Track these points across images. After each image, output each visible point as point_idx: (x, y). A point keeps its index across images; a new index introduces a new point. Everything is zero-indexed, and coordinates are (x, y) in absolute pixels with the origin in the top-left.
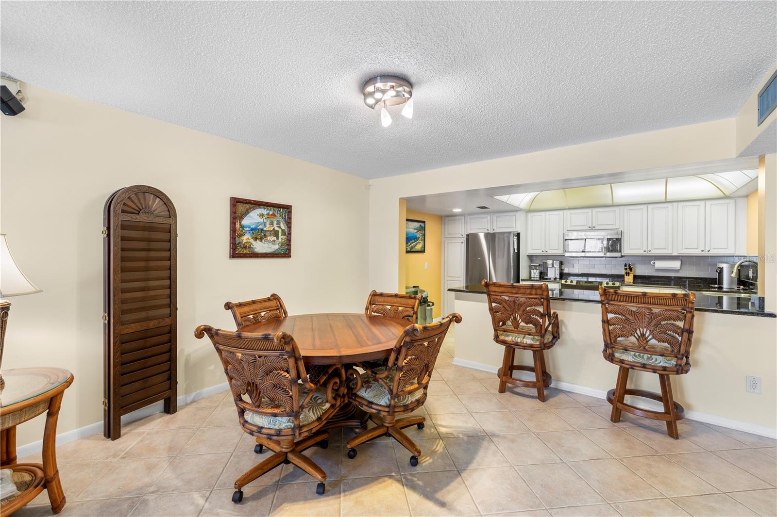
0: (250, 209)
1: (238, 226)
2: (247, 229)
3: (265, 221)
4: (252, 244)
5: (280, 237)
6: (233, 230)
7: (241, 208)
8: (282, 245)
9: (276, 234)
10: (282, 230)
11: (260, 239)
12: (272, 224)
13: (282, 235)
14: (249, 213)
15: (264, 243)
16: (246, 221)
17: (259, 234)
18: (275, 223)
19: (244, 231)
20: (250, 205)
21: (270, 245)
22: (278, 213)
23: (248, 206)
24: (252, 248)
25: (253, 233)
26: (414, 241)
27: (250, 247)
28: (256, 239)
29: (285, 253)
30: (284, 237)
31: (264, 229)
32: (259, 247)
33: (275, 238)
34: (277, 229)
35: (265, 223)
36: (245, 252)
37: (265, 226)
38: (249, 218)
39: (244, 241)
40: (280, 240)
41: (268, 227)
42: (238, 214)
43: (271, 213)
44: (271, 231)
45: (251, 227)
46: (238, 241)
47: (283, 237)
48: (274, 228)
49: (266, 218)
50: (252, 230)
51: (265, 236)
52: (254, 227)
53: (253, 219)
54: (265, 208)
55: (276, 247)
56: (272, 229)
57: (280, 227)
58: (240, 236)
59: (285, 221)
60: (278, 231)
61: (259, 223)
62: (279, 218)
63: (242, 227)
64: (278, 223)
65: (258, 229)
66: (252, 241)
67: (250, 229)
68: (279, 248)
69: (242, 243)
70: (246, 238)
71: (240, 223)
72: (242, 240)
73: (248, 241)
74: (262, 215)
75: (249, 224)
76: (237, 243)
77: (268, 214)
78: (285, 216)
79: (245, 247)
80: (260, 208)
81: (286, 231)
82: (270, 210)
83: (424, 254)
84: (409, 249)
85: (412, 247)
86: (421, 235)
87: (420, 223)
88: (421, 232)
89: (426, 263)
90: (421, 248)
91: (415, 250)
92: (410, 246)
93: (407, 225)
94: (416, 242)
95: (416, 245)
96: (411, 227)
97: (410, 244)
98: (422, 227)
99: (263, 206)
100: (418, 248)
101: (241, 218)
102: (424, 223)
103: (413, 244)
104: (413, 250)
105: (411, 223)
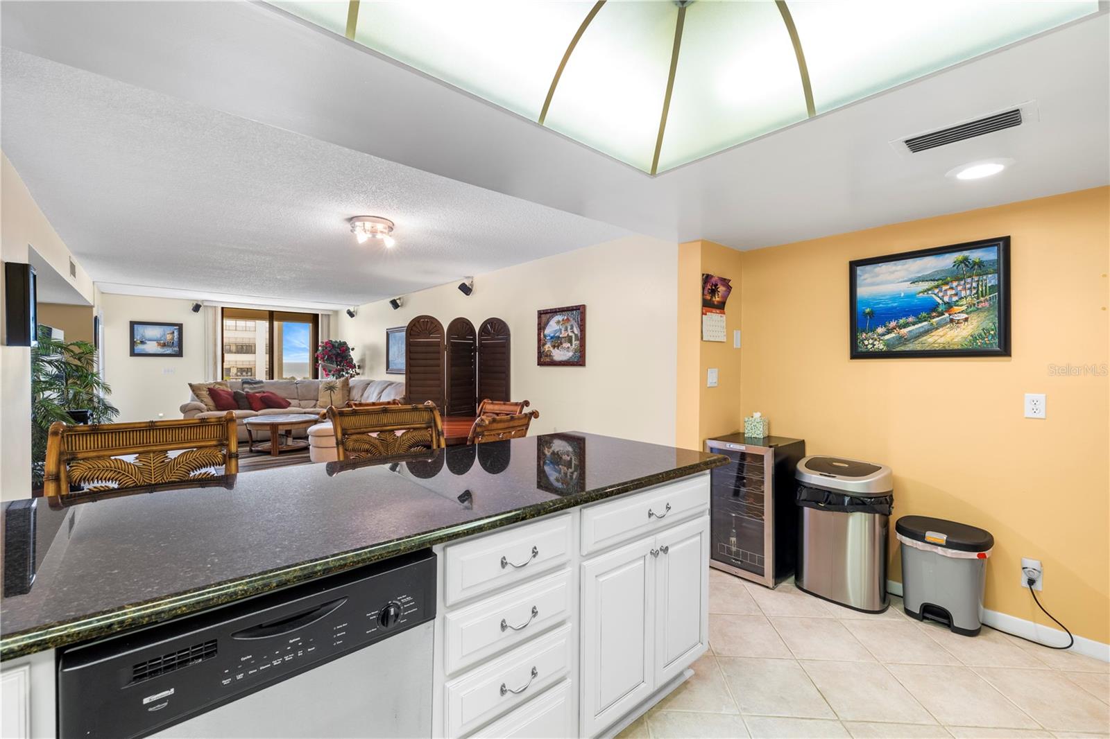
0: (550, 318)
1: (542, 336)
2: (548, 338)
3: (561, 328)
4: (551, 352)
5: (574, 342)
6: (539, 340)
7: (544, 318)
8: (576, 351)
9: (569, 340)
10: (575, 334)
11: (557, 346)
12: (566, 330)
14: (549, 322)
15: (561, 351)
16: (547, 331)
17: (557, 342)
18: (569, 328)
19: (546, 340)
20: (550, 314)
21: (566, 352)
22: (571, 317)
23: (548, 316)
24: (552, 356)
25: (553, 341)
27: (550, 356)
28: (554, 347)
29: (579, 360)
30: (578, 342)
31: (561, 336)
32: (558, 355)
33: (569, 345)
34: (571, 334)
35: (561, 331)
36: (547, 360)
37: (561, 333)
38: (549, 327)
39: (547, 350)
40: (574, 346)
41: (564, 334)
42: (542, 325)
43: (566, 318)
44: (566, 337)
46: (542, 350)
47: (576, 342)
48: (568, 334)
49: (561, 325)
50: (552, 338)
51: (561, 343)
52: (552, 335)
53: (553, 327)
54: (561, 314)
55: (571, 354)
56: (566, 335)
57: (573, 332)
58: (544, 344)
59: (578, 324)
60: (571, 337)
61: (556, 330)
62: (573, 322)
63: (545, 336)
64: (572, 328)
65: (556, 337)
66: (551, 349)
67: (550, 338)
68: (573, 356)
69: (545, 351)
70: (548, 347)
71: (544, 332)
72: (545, 349)
73: (549, 349)
74: (558, 322)
75: (550, 333)
77: (563, 320)
78: (578, 318)
79: (547, 356)
80: (557, 315)
81: (579, 335)
82: (565, 315)
83: (1010, 361)
84: (880, 346)
85: (902, 340)
86: (974, 291)
87: (966, 253)
88: (972, 282)
89: (1026, 394)
90: (975, 339)
91: (919, 348)
92: (887, 337)
93: (866, 276)
94: (925, 321)
95: (927, 332)
96: (892, 277)
97: (889, 332)
98: (980, 264)
99: (559, 312)
100: (949, 340)
101: (544, 328)
102: (1004, 244)
103: (904, 331)
104: (908, 349)
105: (895, 264)
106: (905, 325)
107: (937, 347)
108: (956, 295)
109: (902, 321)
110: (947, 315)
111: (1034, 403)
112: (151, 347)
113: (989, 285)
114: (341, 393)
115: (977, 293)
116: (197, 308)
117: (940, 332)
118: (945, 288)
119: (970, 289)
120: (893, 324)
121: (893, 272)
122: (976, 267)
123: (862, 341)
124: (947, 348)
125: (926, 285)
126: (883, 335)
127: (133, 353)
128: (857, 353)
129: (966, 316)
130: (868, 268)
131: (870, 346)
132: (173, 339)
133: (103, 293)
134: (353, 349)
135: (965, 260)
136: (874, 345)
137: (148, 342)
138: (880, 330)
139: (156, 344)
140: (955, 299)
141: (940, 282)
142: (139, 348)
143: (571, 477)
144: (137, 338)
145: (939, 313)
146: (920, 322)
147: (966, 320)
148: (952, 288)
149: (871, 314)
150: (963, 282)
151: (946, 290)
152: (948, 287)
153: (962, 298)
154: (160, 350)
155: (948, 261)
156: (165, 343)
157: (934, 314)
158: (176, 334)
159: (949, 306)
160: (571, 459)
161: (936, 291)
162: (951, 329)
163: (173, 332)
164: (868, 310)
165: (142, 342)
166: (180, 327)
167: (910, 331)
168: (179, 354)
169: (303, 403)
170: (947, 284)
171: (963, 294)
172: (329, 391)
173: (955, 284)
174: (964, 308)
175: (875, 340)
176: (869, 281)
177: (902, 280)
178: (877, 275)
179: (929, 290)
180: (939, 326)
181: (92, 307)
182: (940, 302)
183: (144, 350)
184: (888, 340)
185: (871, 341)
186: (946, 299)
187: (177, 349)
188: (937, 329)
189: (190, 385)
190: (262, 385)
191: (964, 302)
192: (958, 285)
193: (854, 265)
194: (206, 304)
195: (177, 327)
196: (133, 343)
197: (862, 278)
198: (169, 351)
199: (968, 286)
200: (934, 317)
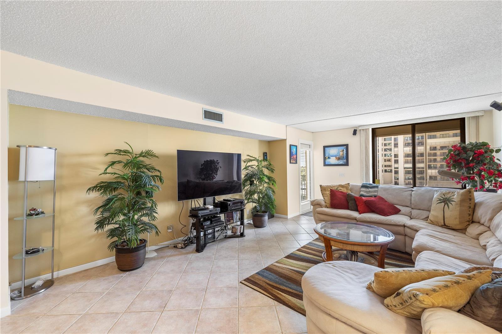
112: (333, 160)
114: (459, 208)
116: (355, 133)
127: (325, 165)
132: (343, 154)
133: (313, 132)
134: (498, 151)
137: (331, 157)
139: (335, 158)
142: (328, 161)
144: (327, 155)
154: (336, 162)
156: (339, 157)
158: (345, 151)
163: (343, 150)
165: (329, 158)
166: (347, 146)
168: (347, 164)
169: (415, 212)
172: (443, 204)
181: (285, 140)
183: (329, 162)
187: (345, 161)
189: (321, 186)
190: (376, 189)
194: (360, 128)
195: (345, 147)
196: (325, 159)
198: (341, 162)
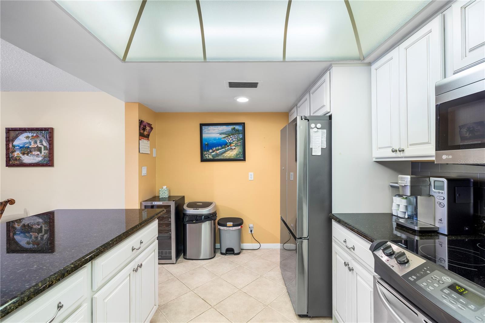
0: (19, 134)
1: (11, 146)
2: (17, 147)
3: (30, 141)
4: (21, 157)
5: (43, 151)
6: (8, 149)
7: (12, 134)
8: (45, 157)
9: (39, 149)
10: (44, 146)
11: (27, 154)
12: (36, 142)
13: (44, 150)
14: (18, 137)
15: (30, 157)
16: (16, 143)
17: (26, 150)
18: (38, 142)
19: (15, 149)
20: (19, 131)
21: (35, 157)
22: (40, 135)
23: (17, 132)
24: (21, 160)
25: (22, 150)
26: (220, 147)
27: (19, 160)
28: (24, 154)
29: (49, 162)
30: (47, 151)
31: (30, 147)
32: (26, 159)
33: (39, 153)
34: (40, 146)
35: (30, 143)
36: (16, 163)
37: (30, 145)
38: (19, 140)
39: (16, 156)
40: (43, 153)
41: (33, 145)
42: (11, 138)
43: (35, 135)
44: (35, 148)
45: (20, 146)
46: (11, 156)
47: (45, 151)
48: (37, 146)
49: (31, 139)
50: (21, 148)
51: (31, 152)
52: (22, 146)
53: (21, 140)
54: (30, 132)
55: (40, 159)
56: (36, 146)
57: (42, 145)
58: (13, 152)
59: (47, 140)
60: (41, 148)
61: (25, 142)
62: (42, 138)
63: (14, 146)
64: (41, 141)
65: (25, 147)
66: (21, 155)
67: (19, 147)
68: (42, 160)
69: (13, 157)
71: (12, 144)
72: (14, 155)
73: (18, 155)
74: (27, 137)
75: (19, 144)
76: (10, 157)
77: (32, 136)
78: (46, 136)
79: (16, 160)
80: (26, 132)
81: (48, 147)
82: (34, 133)
83: (245, 162)
84: (211, 157)
85: (217, 155)
86: (237, 139)
87: (234, 126)
88: (236, 136)
89: (249, 173)
90: (237, 155)
91: (222, 158)
92: (213, 154)
93: (206, 130)
94: (224, 148)
95: (224, 152)
96: (214, 132)
97: (213, 152)
98: (238, 130)
99: (28, 130)
100: (230, 155)
101: (13, 141)
102: (243, 124)
103: (218, 152)
104: (219, 158)
105: (215, 127)
106: (218, 150)
107: (227, 158)
108: (232, 140)
109: (217, 148)
110: (230, 147)
111: (251, 176)
113: (240, 138)
115: (237, 140)
117: (228, 152)
118: (229, 137)
119: (236, 138)
120: (214, 149)
121: (214, 130)
122: (237, 131)
123: (205, 155)
124: (230, 158)
125: (224, 136)
126: (212, 153)
128: (203, 160)
129: (235, 147)
130: (206, 127)
131: (207, 157)
135: (234, 129)
136: (209, 157)
138: (211, 151)
140: (232, 141)
141: (228, 135)
143: (42, 239)
145: (228, 146)
146: (223, 149)
147: (235, 149)
148: (231, 138)
149: (208, 145)
150: (234, 136)
151: (229, 138)
152: (230, 137)
153: (233, 141)
155: (230, 128)
157: (226, 146)
159: (230, 143)
160: (41, 227)
161: (227, 138)
162: (231, 151)
164: (206, 143)
167: (220, 152)
170: (229, 136)
171: (234, 140)
173: (232, 136)
174: (234, 145)
175: (209, 155)
176: (207, 132)
177: (217, 133)
178: (209, 130)
179: (225, 137)
180: (228, 150)
182: (228, 142)
184: (213, 155)
185: (208, 155)
186: (230, 141)
188: (227, 151)
191: (234, 143)
192: (233, 137)
193: (202, 125)
197: (204, 131)
199: (235, 137)
200: (226, 147)
